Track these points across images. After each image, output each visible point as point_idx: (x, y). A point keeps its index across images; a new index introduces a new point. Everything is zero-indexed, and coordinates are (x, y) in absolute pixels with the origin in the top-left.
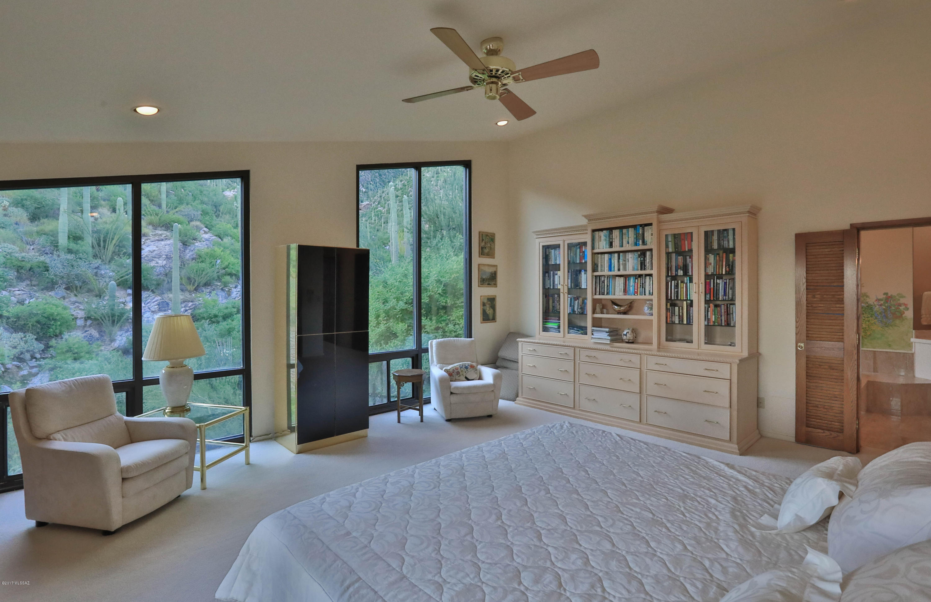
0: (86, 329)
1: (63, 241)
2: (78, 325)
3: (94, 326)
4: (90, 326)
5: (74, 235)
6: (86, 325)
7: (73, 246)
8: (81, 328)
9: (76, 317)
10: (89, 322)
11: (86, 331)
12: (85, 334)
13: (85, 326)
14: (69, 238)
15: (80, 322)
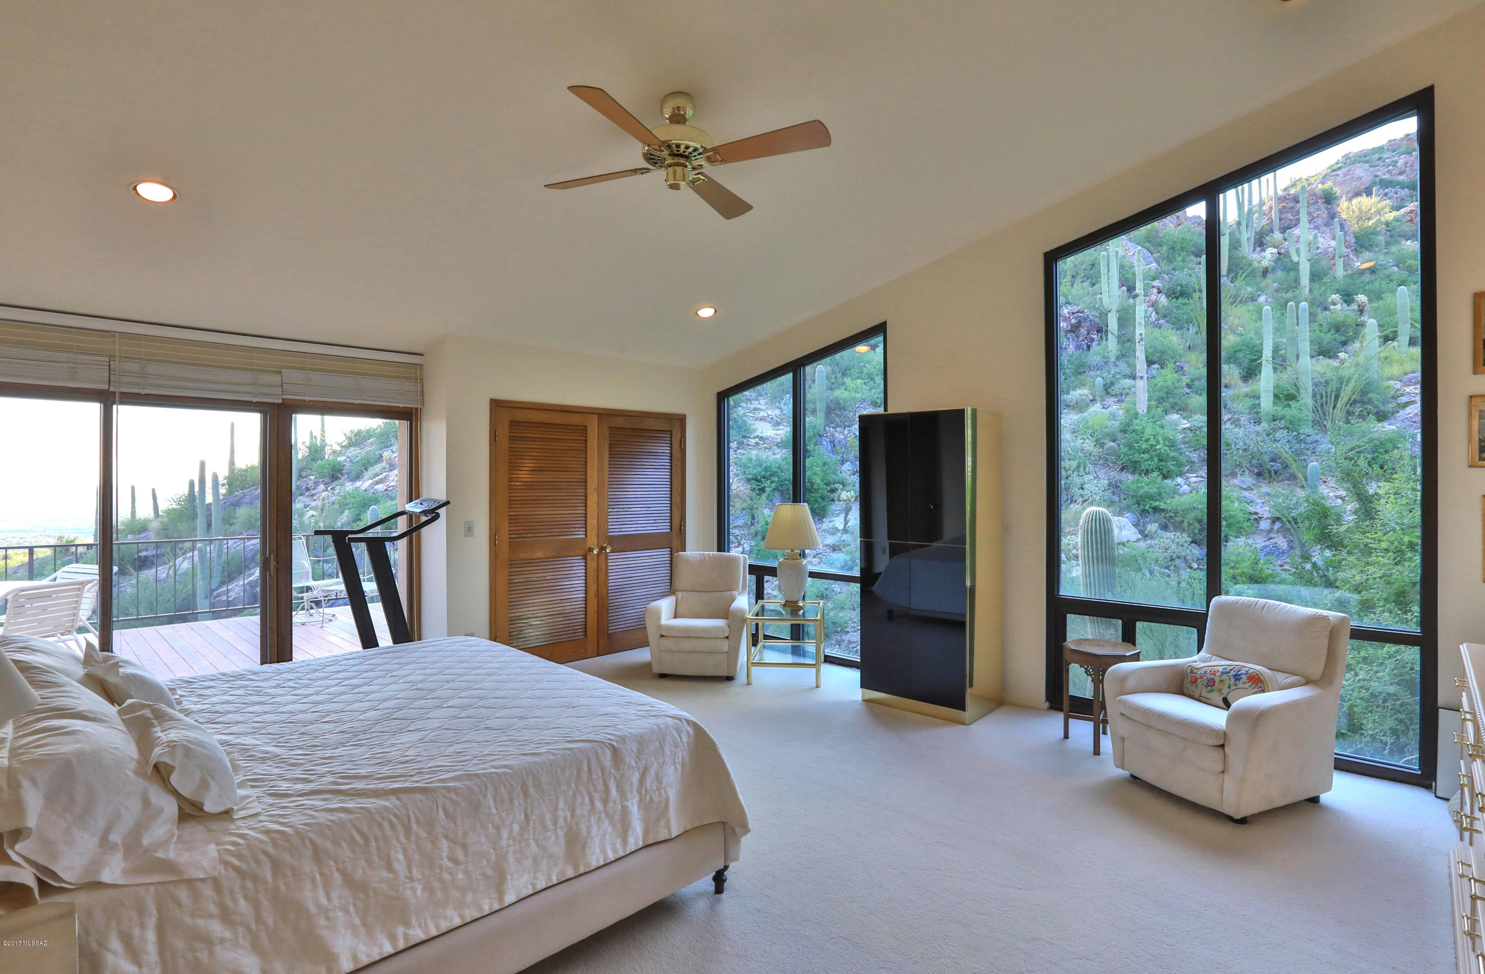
0: (1272, 535)
1: (1266, 403)
2: (1261, 528)
3: (1284, 532)
4: (1278, 531)
5: (1286, 393)
6: (1272, 529)
7: (1280, 410)
8: (1265, 534)
9: (1260, 516)
10: (1277, 525)
11: (1270, 539)
12: (1267, 543)
13: (1270, 531)
14: (1276, 396)
15: (1264, 525)
